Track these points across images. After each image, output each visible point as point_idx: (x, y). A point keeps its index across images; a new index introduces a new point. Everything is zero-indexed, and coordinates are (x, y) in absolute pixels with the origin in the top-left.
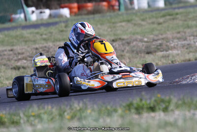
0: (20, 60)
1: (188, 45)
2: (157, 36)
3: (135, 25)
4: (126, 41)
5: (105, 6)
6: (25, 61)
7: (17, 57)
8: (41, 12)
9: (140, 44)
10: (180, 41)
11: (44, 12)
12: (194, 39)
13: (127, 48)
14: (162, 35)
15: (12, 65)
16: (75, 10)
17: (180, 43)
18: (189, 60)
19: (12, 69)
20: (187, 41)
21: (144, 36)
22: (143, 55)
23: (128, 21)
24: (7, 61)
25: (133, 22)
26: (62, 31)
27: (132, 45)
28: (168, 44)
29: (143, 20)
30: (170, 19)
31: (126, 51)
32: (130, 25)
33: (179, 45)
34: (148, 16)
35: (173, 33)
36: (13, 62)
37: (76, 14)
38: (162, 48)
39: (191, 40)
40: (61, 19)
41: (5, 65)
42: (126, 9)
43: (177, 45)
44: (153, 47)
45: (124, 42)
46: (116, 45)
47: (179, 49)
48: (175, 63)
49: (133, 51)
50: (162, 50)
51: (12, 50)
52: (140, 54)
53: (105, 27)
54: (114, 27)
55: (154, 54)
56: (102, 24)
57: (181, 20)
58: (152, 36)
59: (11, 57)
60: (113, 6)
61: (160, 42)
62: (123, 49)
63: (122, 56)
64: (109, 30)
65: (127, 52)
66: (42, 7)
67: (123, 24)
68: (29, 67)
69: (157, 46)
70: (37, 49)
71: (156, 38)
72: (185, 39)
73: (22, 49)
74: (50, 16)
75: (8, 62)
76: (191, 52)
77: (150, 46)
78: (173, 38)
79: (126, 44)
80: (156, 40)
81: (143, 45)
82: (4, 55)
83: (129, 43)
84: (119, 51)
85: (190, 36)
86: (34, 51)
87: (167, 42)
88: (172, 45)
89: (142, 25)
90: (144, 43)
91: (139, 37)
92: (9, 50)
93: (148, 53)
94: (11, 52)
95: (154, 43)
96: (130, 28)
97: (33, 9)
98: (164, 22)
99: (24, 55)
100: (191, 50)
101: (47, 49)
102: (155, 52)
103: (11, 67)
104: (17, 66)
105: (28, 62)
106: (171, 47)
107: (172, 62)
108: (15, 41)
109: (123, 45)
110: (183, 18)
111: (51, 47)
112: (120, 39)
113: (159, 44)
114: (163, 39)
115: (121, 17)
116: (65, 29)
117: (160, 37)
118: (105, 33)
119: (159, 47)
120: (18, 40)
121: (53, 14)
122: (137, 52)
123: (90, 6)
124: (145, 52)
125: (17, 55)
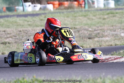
0: (8, 38)
1: (116, 34)
2: (98, 27)
3: (88, 19)
4: (78, 30)
5: (76, 4)
6: (11, 39)
7: (6, 36)
8: (35, 6)
9: (86, 32)
10: (111, 32)
11: (37, 6)
12: (120, 31)
13: (77, 34)
14: (101, 27)
15: (2, 41)
16: (57, 6)
17: (111, 33)
18: (111, 45)
19: (1, 43)
20: (116, 32)
21: (90, 27)
22: (85, 39)
23: (85, 16)
25: (88, 17)
26: (41, 20)
27: (81, 32)
28: (104, 33)
29: (95, 16)
30: (111, 16)
32: (86, 19)
33: (110, 34)
34: (98, 14)
35: (108, 26)
36: (3, 39)
37: (57, 9)
38: (99, 36)
39: (118, 32)
40: (46, 12)
43: (109, 34)
44: (94, 34)
45: (76, 30)
47: (109, 37)
48: (102, 47)
49: (80, 37)
50: (99, 37)
51: (4, 31)
52: (84, 39)
53: (69, 19)
54: (75, 19)
55: (93, 39)
56: (68, 17)
57: (118, 17)
58: (94, 27)
59: (2, 36)
60: (81, 5)
61: (99, 31)
64: (72, 21)
66: (36, 3)
67: (81, 18)
68: (12, 43)
70: (20, 31)
71: (97, 29)
72: (115, 31)
73: (11, 31)
74: (40, 8)
76: (116, 39)
77: (91, 34)
78: (108, 30)
79: (77, 32)
80: (97, 30)
81: (88, 33)
83: (79, 31)
85: (118, 29)
86: (18, 33)
87: (103, 32)
88: (106, 34)
89: (93, 19)
90: (88, 32)
91: (87, 27)
92: (3, 31)
93: (89, 38)
94: (4, 32)
95: (95, 32)
96: (84, 20)
97: (30, 3)
98: (107, 18)
99: (11, 35)
100: (116, 38)
101: (27, 32)
102: (94, 38)
104: (5, 42)
105: (13, 40)
106: (105, 35)
107: (100, 46)
110: (120, 16)
111: (30, 31)
112: (75, 28)
113: (97, 33)
114: (101, 30)
115: (81, 13)
116: (44, 19)
117: (100, 28)
118: (68, 23)
119: (97, 35)
120: (12, 24)
121: (42, 8)
122: (83, 37)
123: (66, 4)
124: (87, 37)
125: (7, 35)
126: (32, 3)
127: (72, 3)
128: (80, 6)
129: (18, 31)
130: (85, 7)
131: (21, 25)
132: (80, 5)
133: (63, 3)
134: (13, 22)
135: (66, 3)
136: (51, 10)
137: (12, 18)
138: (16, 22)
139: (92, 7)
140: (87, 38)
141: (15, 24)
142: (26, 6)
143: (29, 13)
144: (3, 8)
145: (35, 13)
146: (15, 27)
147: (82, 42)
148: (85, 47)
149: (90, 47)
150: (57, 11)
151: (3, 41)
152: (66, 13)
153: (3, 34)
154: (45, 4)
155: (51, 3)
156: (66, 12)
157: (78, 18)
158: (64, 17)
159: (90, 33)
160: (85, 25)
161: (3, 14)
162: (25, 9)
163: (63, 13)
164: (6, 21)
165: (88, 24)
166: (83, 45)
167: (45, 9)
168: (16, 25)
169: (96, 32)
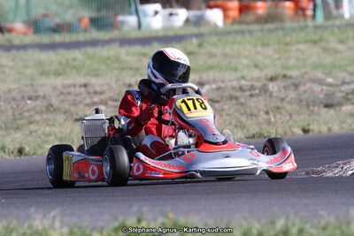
0: (94, 104)
3: (325, 50)
4: (296, 81)
5: (289, 8)
6: (103, 108)
7: (91, 98)
8: (171, 14)
9: (317, 88)
11: (177, 14)
13: (292, 94)
15: (77, 114)
16: (234, 13)
19: (76, 120)
21: (329, 74)
22: (316, 109)
23: (315, 42)
24: (70, 105)
25: (323, 44)
26: (190, 53)
27: (302, 88)
29: (342, 42)
31: (289, 99)
32: (316, 50)
34: (351, 35)
36: (81, 107)
37: (234, 22)
40: (203, 30)
41: (65, 113)
42: (328, 16)
44: (340, 95)
45: (289, 82)
46: (273, 87)
49: (301, 101)
51: (85, 86)
52: (311, 108)
53: (270, 51)
54: (285, 52)
55: (338, 108)
56: (265, 45)
58: (342, 75)
59: (79, 99)
60: (304, 10)
61: (353, 86)
62: (283, 96)
63: (278, 108)
64: (276, 56)
65: (289, 103)
66: (174, 4)
67: (302, 47)
69: (347, 94)
70: (130, 86)
71: (348, 78)
73: (104, 85)
74: (187, 21)
75: (73, 108)
77: (333, 94)
79: (293, 88)
80: (348, 83)
81: (322, 90)
82: (69, 93)
83: (296, 86)
84: (275, 100)
86: (124, 90)
89: (337, 51)
90: (324, 88)
91: (320, 75)
92: (81, 86)
93: (327, 106)
94: (83, 89)
95: (343, 88)
96: (313, 54)
97: (157, 7)
99: (103, 97)
102: (341, 104)
103: (75, 117)
105: (109, 110)
108: (103, 67)
109: (285, 88)
112: (285, 76)
113: (350, 91)
116: (196, 50)
118: (267, 62)
119: (350, 96)
120: (108, 66)
121: (192, 19)
122: (307, 102)
123: (260, 8)
124: (322, 103)
125: (92, 95)
126: (164, 7)
127: (277, 6)
128: (300, 13)
129: (124, 84)
130: (314, 16)
131: (131, 69)
132: (299, 9)
133: (252, 4)
134: (108, 58)
135: (260, 4)
136: (216, 25)
137: (105, 49)
138: (118, 60)
139: (336, 18)
140: (322, 106)
141: (116, 65)
142: (146, 15)
143: (154, 34)
144: (80, 20)
145: (171, 34)
146: (115, 72)
147: (307, 117)
148: (316, 132)
149: (330, 130)
150: (236, 27)
151: (81, 114)
152: (259, 34)
153: (81, 94)
154: (199, 9)
155: (217, 6)
156: (262, 30)
157: (294, 48)
158: (255, 45)
159: (328, 91)
160: (316, 67)
161: (81, 37)
162: (145, 22)
163: (250, 32)
164: (89, 57)
165: (323, 66)
166: (308, 125)
167: (199, 21)
168: (117, 68)
169: (346, 88)
